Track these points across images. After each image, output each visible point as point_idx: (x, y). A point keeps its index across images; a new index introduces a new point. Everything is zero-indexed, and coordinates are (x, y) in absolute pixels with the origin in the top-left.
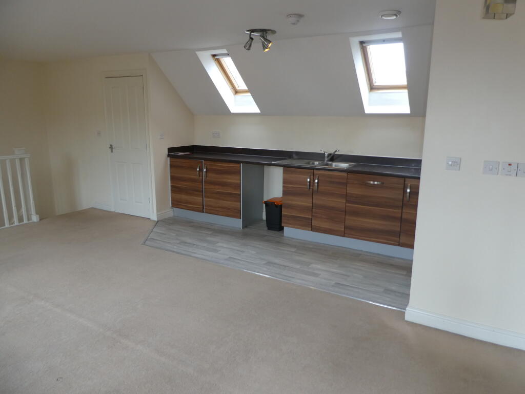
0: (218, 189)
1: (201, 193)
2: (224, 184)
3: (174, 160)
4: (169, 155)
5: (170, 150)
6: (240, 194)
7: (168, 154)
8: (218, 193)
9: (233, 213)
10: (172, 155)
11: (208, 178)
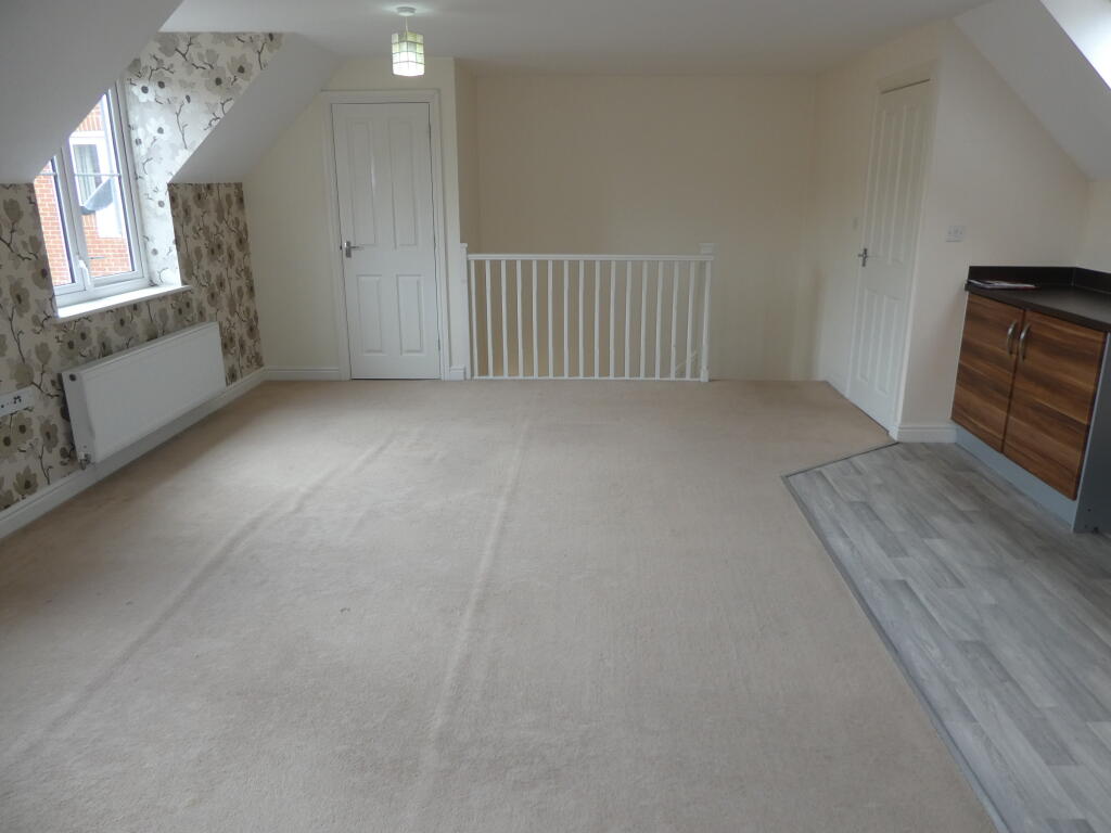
0: (1041, 397)
1: (1007, 400)
2: (1055, 387)
3: (977, 300)
4: (969, 286)
5: (976, 272)
6: (1088, 427)
7: (969, 283)
8: (1038, 409)
9: (1064, 480)
10: (976, 286)
11: (1026, 361)
